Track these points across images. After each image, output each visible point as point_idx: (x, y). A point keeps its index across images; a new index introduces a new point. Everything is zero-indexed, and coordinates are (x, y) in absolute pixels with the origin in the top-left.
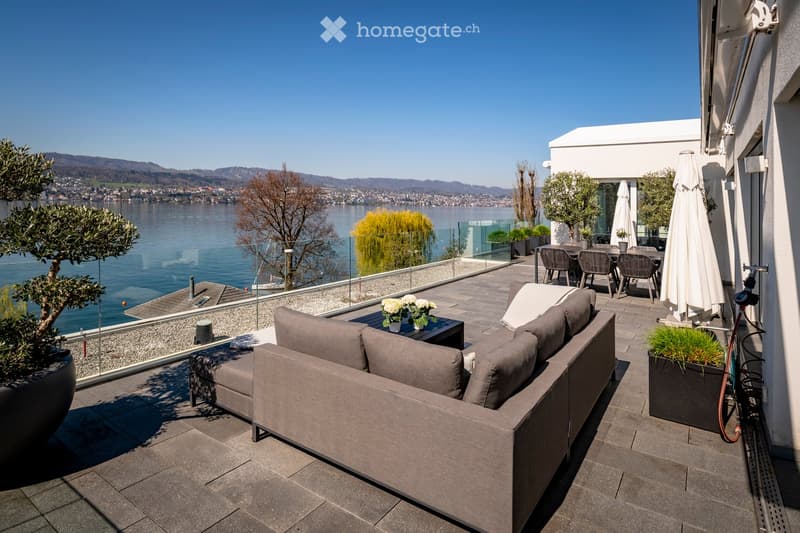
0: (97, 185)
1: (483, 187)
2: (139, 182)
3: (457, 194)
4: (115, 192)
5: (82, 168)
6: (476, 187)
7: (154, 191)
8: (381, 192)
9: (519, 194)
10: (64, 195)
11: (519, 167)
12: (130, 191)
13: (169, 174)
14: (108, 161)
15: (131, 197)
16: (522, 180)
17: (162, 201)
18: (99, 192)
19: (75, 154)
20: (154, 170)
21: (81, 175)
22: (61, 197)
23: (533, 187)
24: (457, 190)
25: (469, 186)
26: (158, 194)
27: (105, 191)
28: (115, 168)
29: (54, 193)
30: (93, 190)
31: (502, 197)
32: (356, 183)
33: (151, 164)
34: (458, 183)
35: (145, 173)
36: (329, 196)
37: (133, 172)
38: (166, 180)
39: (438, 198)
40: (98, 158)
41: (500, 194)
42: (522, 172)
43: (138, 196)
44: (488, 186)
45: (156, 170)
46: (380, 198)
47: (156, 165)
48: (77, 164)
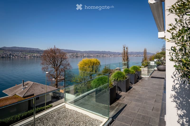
0: (24, 54)
1: (115, 52)
2: (35, 53)
3: (109, 54)
4: (29, 55)
5: (21, 50)
6: (114, 52)
7: (38, 55)
8: (91, 54)
9: (123, 54)
10: (17, 56)
11: (123, 46)
12: (32, 55)
13: (42, 51)
14: (27, 48)
15: (33, 56)
16: (124, 50)
17: (40, 57)
18: (25, 56)
19: (20, 47)
20: (38, 50)
21: (21, 51)
22: (16, 57)
23: (127, 51)
24: (109, 53)
25: (112, 52)
26: (39, 56)
27: (26, 55)
28: (29, 50)
29: (14, 56)
30: (24, 55)
31: (119, 55)
32: (86, 52)
33: (38, 49)
34: (109, 52)
35: (36, 51)
36: (79, 55)
37: (33, 51)
38: (41, 52)
39: (105, 55)
40: (25, 48)
41: (119, 54)
42: (124, 48)
43: (34, 56)
44: (116, 52)
45: (39, 50)
46: (91, 55)
47: (39, 49)
48: (20, 49)
